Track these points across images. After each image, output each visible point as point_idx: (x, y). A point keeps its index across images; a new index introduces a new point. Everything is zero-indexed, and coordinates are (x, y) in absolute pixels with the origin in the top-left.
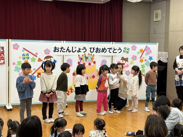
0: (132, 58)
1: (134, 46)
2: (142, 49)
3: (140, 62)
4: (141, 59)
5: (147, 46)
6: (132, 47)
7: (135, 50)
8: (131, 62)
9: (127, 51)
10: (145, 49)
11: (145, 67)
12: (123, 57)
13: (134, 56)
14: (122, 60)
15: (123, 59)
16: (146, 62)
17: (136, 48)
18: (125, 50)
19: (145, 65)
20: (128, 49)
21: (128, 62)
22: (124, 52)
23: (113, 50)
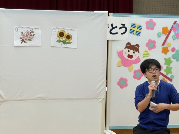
0: (147, 45)
1: (151, 21)
2: (166, 28)
3: (163, 52)
4: (165, 46)
5: (175, 22)
6: (147, 23)
7: (152, 29)
8: (146, 53)
9: (136, 30)
10: (172, 27)
11: (171, 62)
12: (128, 43)
13: (150, 41)
14: (127, 49)
15: (129, 46)
16: (174, 53)
17: (155, 24)
18: (133, 29)
19: (172, 60)
20: (140, 27)
21: (139, 52)
22: (131, 33)
23: (111, 27)
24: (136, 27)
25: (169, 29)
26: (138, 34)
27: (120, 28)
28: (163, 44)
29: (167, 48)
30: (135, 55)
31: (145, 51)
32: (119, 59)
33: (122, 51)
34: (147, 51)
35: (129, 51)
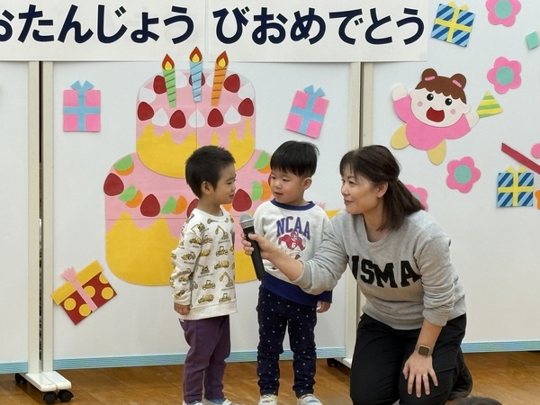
0: (492, 76)
6: (491, 4)
7: (509, 22)
8: (487, 102)
9: (455, 27)
12: (429, 72)
13: (501, 62)
14: (425, 92)
15: (431, 81)
17: (517, 7)
18: (446, 24)
20: (466, 17)
21: (464, 100)
22: (437, 37)
23: (368, 22)
24: (456, 18)
26: (462, 40)
27: (400, 23)
30: (453, 112)
31: (486, 98)
32: (400, 125)
33: (409, 98)
34: (492, 98)
35: (430, 98)
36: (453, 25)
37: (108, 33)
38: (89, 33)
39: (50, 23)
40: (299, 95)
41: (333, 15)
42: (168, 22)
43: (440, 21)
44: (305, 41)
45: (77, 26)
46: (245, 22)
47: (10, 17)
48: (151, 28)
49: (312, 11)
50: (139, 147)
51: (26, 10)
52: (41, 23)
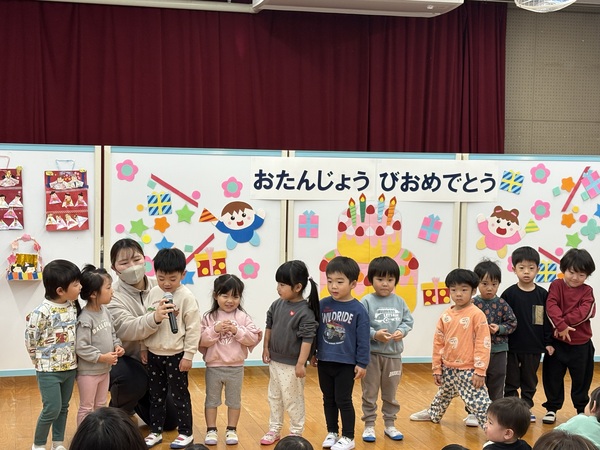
1: (541, 166)
2: (570, 179)
3: (563, 223)
4: (567, 213)
5: (587, 169)
6: (533, 171)
7: (543, 181)
8: (530, 225)
10: (581, 178)
11: (580, 241)
12: (498, 208)
14: (496, 218)
15: (499, 213)
16: (586, 224)
17: (548, 173)
18: (507, 182)
19: (581, 237)
20: (519, 178)
21: (518, 223)
22: (503, 189)
23: (465, 180)
24: (513, 179)
25: (575, 181)
26: (517, 191)
27: (482, 181)
28: (564, 209)
29: (571, 215)
30: (511, 229)
31: (530, 222)
32: (481, 237)
33: (487, 222)
34: (533, 222)
35: (498, 222)
36: (512, 182)
37: (323, 185)
38: (314, 185)
39: (293, 180)
40: (425, 219)
41: (445, 177)
42: (355, 180)
43: (505, 180)
44: (429, 190)
45: (307, 181)
46: (397, 180)
47: (272, 176)
48: (346, 183)
49: (433, 174)
50: (339, 245)
51: (280, 173)
52: (288, 180)
